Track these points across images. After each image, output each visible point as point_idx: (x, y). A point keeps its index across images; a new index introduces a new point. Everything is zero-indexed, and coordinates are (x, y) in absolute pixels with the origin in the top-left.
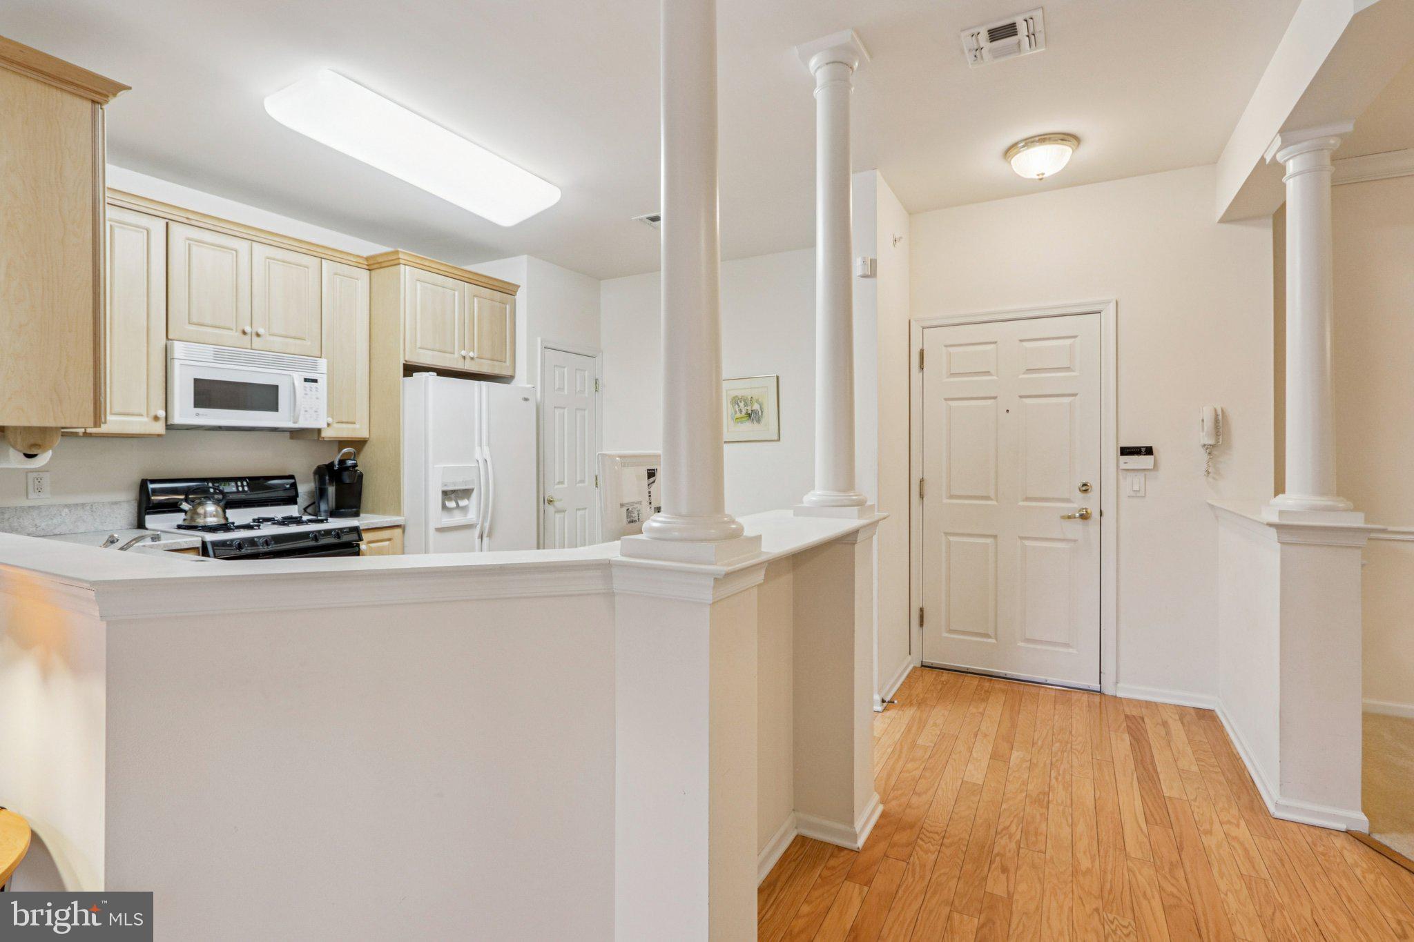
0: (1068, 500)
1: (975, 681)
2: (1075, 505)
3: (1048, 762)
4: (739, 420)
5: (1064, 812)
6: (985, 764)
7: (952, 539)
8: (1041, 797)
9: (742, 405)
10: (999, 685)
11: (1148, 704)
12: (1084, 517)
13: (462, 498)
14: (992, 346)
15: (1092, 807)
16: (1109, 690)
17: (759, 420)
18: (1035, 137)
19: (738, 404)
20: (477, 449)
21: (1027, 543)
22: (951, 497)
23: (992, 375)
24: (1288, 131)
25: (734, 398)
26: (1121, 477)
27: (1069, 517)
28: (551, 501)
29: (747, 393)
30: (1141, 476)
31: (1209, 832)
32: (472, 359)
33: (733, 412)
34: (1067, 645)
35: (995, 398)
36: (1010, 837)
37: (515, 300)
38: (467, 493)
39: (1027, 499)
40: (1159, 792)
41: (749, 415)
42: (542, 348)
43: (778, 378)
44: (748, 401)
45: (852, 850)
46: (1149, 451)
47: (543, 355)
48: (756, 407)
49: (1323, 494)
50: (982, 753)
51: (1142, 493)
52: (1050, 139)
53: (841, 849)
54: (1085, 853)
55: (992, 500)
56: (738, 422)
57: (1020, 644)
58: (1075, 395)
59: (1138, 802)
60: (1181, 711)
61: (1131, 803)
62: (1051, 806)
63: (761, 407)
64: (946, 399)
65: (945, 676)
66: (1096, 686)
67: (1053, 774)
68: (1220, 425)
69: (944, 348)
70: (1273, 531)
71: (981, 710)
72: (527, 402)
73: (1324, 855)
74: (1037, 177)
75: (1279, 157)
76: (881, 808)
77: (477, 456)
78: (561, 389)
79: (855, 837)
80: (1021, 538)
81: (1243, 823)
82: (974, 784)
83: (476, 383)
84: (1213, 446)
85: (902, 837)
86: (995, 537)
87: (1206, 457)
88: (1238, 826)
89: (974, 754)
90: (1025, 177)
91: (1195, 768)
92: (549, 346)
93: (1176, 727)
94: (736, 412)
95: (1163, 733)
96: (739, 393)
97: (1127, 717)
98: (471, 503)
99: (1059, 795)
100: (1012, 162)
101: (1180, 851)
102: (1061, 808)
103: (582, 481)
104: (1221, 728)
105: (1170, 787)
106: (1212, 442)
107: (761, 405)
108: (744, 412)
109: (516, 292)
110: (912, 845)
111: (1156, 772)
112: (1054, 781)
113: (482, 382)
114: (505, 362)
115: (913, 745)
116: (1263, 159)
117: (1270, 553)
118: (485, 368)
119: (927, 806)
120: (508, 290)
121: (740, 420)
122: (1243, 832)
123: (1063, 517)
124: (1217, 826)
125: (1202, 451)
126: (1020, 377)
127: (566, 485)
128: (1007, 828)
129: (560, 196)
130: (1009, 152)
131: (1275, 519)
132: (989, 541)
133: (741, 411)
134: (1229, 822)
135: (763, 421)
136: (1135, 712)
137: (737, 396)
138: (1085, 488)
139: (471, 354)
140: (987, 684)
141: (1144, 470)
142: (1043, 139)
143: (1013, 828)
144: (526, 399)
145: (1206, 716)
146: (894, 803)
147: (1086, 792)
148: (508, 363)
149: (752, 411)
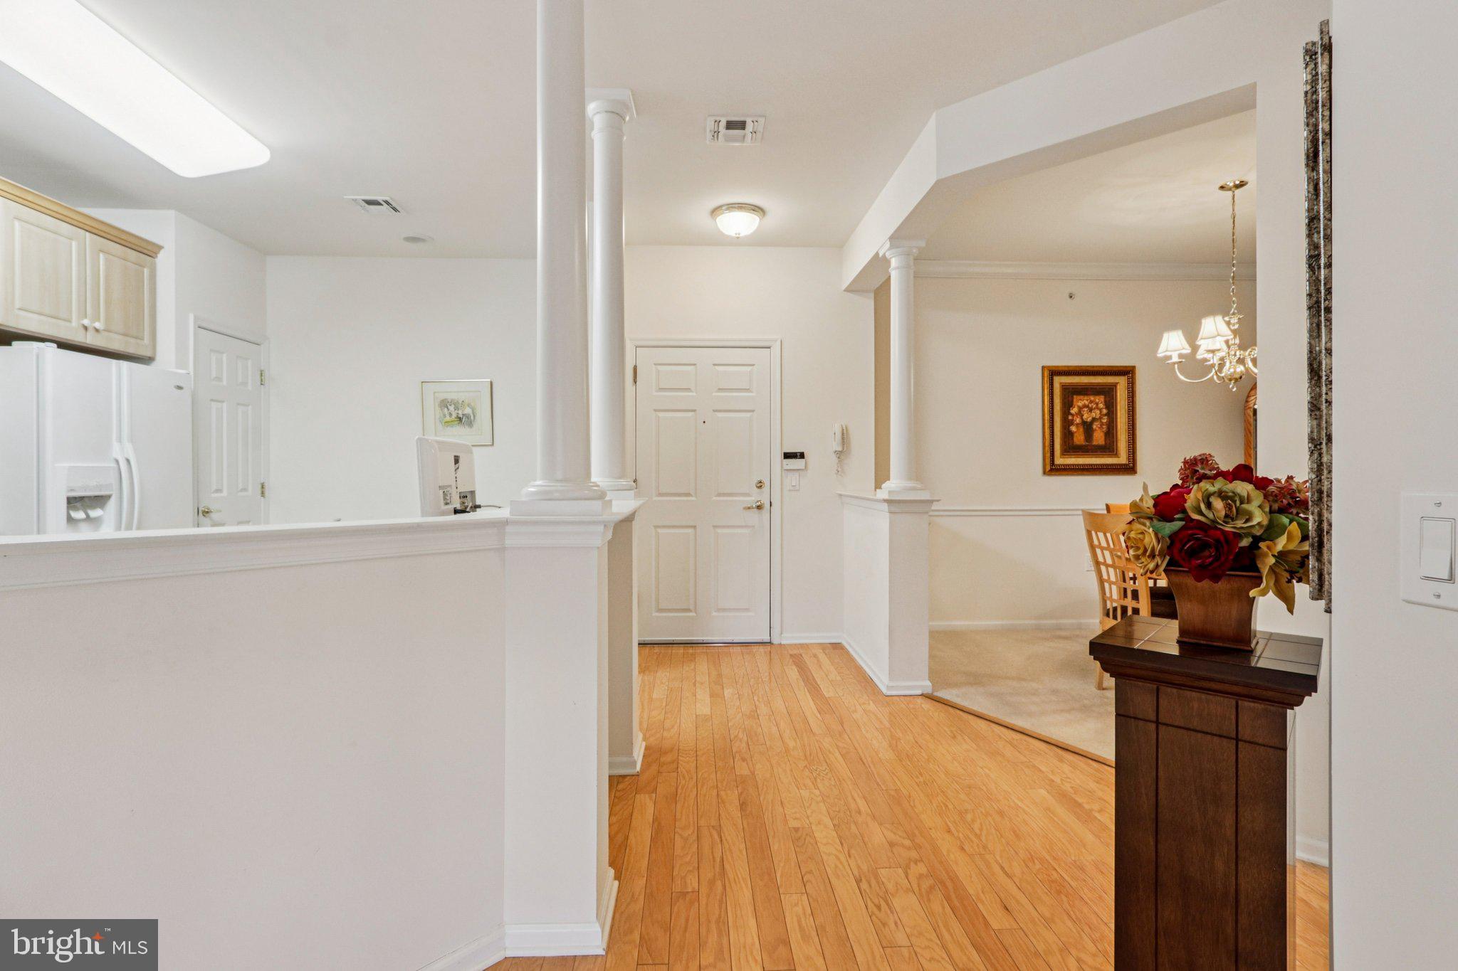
0: (748, 495)
1: (681, 650)
2: (753, 498)
3: (750, 692)
4: (447, 424)
5: (769, 718)
6: (708, 700)
7: (660, 531)
8: (752, 713)
9: (452, 408)
10: (699, 650)
11: (802, 646)
12: (759, 507)
13: (93, 507)
14: (693, 367)
15: (785, 712)
16: (776, 641)
17: (470, 424)
18: (735, 204)
19: (447, 407)
20: (116, 445)
21: (719, 531)
22: (660, 495)
23: (692, 391)
24: (895, 238)
25: (443, 401)
26: (783, 474)
27: (749, 508)
28: (207, 512)
29: (458, 397)
30: (797, 474)
31: (855, 711)
32: (97, 330)
33: (442, 415)
34: (747, 610)
35: (694, 411)
36: (741, 741)
37: (155, 263)
38: (99, 500)
39: (719, 495)
40: (822, 695)
41: (460, 419)
42: (195, 328)
43: (491, 384)
44: (457, 405)
45: (633, 775)
46: (802, 456)
47: (195, 334)
48: (468, 411)
49: (910, 479)
50: (703, 695)
51: (797, 488)
52: (744, 208)
53: (624, 777)
54: (790, 738)
55: (692, 496)
56: (447, 426)
57: (714, 614)
58: (753, 411)
59: (812, 703)
60: (823, 646)
61: (808, 705)
62: (760, 718)
63: (473, 411)
64: (655, 410)
65: (657, 649)
66: (766, 638)
67: (756, 698)
68: (845, 437)
69: (653, 366)
70: (885, 506)
71: (692, 667)
72: (182, 391)
73: (913, 709)
74: (734, 235)
75: (888, 255)
76: (644, 744)
77: (116, 452)
78: (219, 379)
79: (634, 764)
80: (715, 527)
81: (871, 702)
82: (705, 715)
83: (114, 362)
84: (841, 452)
85: (669, 758)
86: (695, 527)
87: (837, 460)
88: (869, 704)
89: (698, 696)
90: (726, 233)
91: (838, 678)
92: (204, 325)
93: (822, 657)
94: (445, 416)
95: (816, 662)
96: (450, 397)
97: (791, 655)
98: (106, 514)
99: (763, 710)
100: (717, 220)
101: (842, 724)
102: (767, 717)
103: (245, 490)
104: (848, 653)
105: (828, 692)
106: (840, 449)
107: (473, 409)
108: (454, 415)
109: (156, 254)
110: (676, 761)
111: (816, 683)
112: (757, 703)
113: (121, 361)
114: (143, 339)
115: (651, 700)
116: (877, 254)
117: (882, 521)
118: (115, 345)
119: (677, 736)
120: (148, 250)
121: (449, 424)
122: (872, 707)
123: (745, 508)
124: (858, 707)
125: (834, 455)
126: (714, 394)
127: (225, 493)
128: (736, 736)
129: (269, 156)
130: (715, 211)
131: (886, 497)
132: (690, 531)
133: (451, 415)
134: (864, 704)
135: (475, 426)
136: (795, 652)
137: (446, 399)
138: (760, 485)
139: (97, 325)
140: (691, 651)
141: (798, 470)
142: (741, 207)
143: (741, 735)
144: (180, 388)
145: (837, 646)
146: (651, 739)
147: (779, 704)
148: (146, 341)
149: (463, 415)
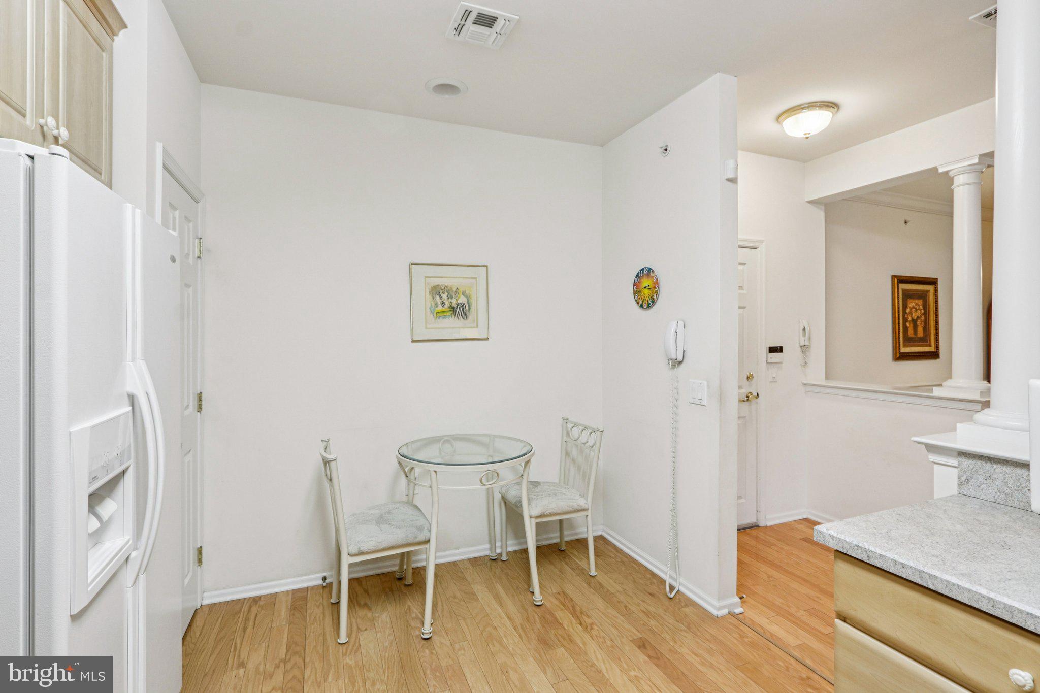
0: (741, 387)
2: (744, 390)
4: (439, 315)
9: (444, 296)
17: (465, 315)
18: (817, 102)
19: (440, 295)
25: (435, 287)
26: (765, 367)
29: (452, 283)
33: (433, 304)
41: (454, 309)
44: (451, 292)
46: (781, 350)
48: (462, 300)
51: (776, 379)
56: (439, 317)
58: (745, 308)
63: (468, 300)
84: (807, 346)
94: (437, 305)
96: (442, 282)
100: (784, 124)
107: (468, 298)
108: (447, 305)
121: (441, 315)
133: (443, 304)
135: (470, 317)
137: (438, 286)
149: (457, 304)
